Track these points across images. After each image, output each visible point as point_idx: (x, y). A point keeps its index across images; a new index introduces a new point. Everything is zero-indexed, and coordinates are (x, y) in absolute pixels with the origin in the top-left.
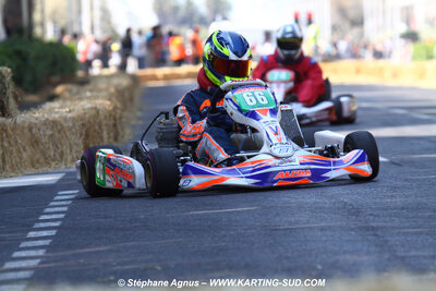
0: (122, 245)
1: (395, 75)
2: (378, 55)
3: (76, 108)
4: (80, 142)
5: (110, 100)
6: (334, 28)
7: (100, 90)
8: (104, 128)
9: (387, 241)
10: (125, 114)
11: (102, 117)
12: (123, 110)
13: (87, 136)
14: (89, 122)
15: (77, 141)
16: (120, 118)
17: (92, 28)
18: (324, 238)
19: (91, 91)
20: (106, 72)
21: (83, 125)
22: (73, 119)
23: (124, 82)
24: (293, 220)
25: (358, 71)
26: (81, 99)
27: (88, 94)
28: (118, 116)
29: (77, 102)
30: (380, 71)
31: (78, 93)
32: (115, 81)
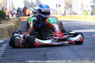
0: (18, 56)
1: (80, 18)
2: (75, 14)
3: (7, 25)
4: (8, 33)
5: (14, 23)
6: (65, 8)
7: (12, 22)
8: (13, 30)
9: (79, 55)
10: (18, 27)
11: (13, 27)
12: (17, 26)
13: (9, 32)
14: (10, 28)
15: (7, 33)
16: (17, 28)
17: (10, 8)
18: (65, 55)
19: (10, 22)
20: (13, 17)
21: (8, 29)
22: (6, 28)
23: (17, 20)
24: (58, 50)
25: (71, 17)
26: (8, 23)
27: (9, 22)
28: (16, 27)
29: (7, 24)
30: (76, 17)
31: (7, 22)
32: (15, 20)
